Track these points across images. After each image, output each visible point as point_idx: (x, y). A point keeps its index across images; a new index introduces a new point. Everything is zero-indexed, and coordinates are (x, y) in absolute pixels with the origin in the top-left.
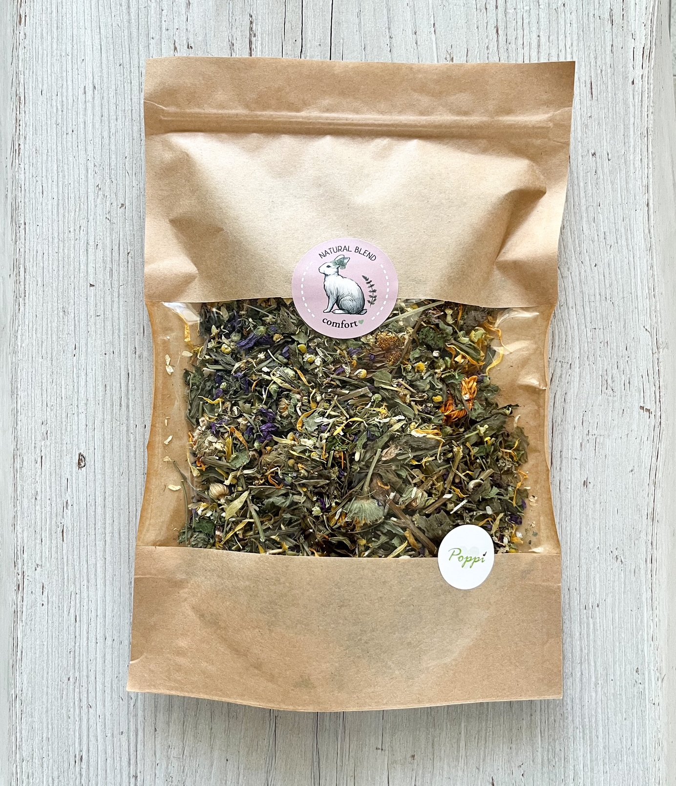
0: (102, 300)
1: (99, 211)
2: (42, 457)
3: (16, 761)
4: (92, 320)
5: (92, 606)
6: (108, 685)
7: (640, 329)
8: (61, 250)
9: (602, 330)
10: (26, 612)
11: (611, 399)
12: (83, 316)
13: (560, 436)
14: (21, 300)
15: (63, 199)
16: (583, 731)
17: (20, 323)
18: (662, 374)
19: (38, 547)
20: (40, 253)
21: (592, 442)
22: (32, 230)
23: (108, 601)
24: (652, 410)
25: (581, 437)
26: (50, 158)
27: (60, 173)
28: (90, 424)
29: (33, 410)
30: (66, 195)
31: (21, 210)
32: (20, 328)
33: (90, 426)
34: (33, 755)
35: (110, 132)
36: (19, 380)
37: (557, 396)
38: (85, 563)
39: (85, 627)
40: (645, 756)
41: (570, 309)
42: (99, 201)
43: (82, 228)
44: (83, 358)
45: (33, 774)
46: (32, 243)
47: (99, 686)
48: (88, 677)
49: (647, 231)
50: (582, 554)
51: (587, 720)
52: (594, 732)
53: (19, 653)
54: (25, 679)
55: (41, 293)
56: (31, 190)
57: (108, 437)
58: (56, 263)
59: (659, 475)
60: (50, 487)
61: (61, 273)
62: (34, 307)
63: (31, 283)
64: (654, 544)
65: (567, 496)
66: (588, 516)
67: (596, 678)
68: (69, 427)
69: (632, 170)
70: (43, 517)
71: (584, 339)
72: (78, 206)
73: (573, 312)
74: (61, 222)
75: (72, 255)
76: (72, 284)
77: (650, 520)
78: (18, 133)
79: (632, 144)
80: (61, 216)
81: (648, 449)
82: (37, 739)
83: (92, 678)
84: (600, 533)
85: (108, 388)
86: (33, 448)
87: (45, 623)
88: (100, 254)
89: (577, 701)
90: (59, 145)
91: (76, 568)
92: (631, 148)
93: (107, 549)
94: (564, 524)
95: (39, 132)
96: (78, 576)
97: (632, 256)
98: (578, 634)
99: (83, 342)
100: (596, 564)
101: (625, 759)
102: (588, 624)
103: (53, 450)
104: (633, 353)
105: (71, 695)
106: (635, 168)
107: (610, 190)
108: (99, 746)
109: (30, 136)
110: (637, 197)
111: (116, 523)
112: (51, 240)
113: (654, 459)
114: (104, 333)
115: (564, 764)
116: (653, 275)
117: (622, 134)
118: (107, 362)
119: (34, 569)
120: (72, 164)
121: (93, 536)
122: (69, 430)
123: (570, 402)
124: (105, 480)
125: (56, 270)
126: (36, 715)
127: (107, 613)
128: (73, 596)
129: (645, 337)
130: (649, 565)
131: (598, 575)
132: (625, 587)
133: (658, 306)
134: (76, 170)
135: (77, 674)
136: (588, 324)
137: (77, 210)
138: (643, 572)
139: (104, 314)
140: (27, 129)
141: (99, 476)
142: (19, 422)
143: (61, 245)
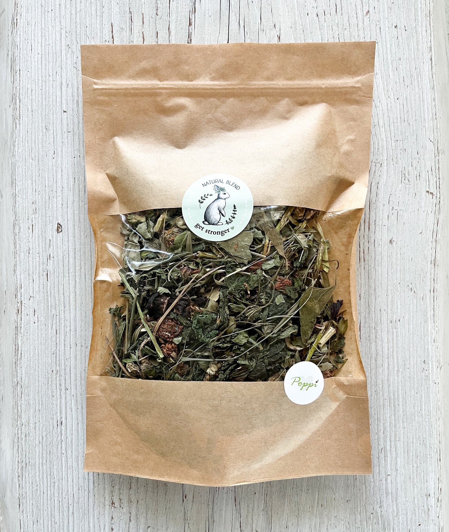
0: (72, 122)
1: (69, 62)
2: (33, 225)
3: (17, 425)
4: (66, 134)
5: (68, 324)
6: (78, 375)
7: (427, 141)
8: (44, 88)
9: (401, 141)
10: (24, 327)
11: (407, 186)
12: (59, 132)
13: (374, 211)
14: (17, 121)
15: (45, 55)
16: (390, 401)
17: (17, 136)
18: (440, 170)
19: (31, 284)
20: (30, 90)
21: (395, 214)
22: (24, 74)
23: (78, 320)
24: (434, 193)
25: (388, 211)
26: (36, 28)
27: (43, 37)
28: (65, 204)
29: (27, 194)
30: (47, 52)
31: (17, 61)
32: (17, 139)
33: (65, 205)
34: (29, 421)
35: (76, 10)
36: (17, 174)
37: (373, 185)
38: (62, 295)
39: (63, 337)
40: (429, 417)
41: (381, 128)
42: (69, 55)
43: (58, 73)
44: (59, 160)
45: (29, 434)
46: (24, 83)
47: (73, 375)
48: (65, 370)
49: (431, 76)
50: (389, 287)
51: (392, 394)
52: (396, 402)
53: (19, 355)
54: (24, 371)
55: (30, 116)
56: (24, 49)
57: (77, 212)
58: (40, 96)
59: (439, 236)
60: (39, 245)
61: (44, 103)
62: (26, 126)
63: (24, 109)
64: (435, 280)
65: (379, 250)
66: (392, 262)
67: (398, 367)
68: (50, 205)
69: (421, 37)
70: (34, 265)
71: (390, 147)
72: (55, 59)
73: (382, 130)
74: (43, 70)
75: (51, 91)
76: (52, 111)
77: (433, 265)
78: (16, 12)
79: (420, 20)
80: (43, 65)
81: (431, 218)
82: (32, 411)
83: (68, 371)
84: (400, 274)
85: (76, 180)
86: (27, 219)
87: (36, 335)
88: (70, 91)
89: (386, 382)
90: (43, 19)
91: (57, 298)
92: (420, 23)
93: (77, 286)
94: (377, 268)
95: (30, 11)
96: (57, 304)
97: (421, 93)
98: (386, 339)
99: (59, 149)
100: (398, 294)
101: (417, 419)
102: (393, 333)
103: (40, 221)
104: (422, 157)
105: (54, 382)
106: (422, 36)
107: (407, 49)
108: (73, 415)
109: (24, 14)
110: (424, 55)
111: (83, 268)
112: (37, 81)
113: (436, 225)
114: (74, 143)
115: (377, 423)
116: (435, 105)
117: (414, 14)
118: (76, 163)
119: (28, 299)
120: (51, 31)
121: (68, 278)
122: (50, 207)
123: (381, 188)
124: (75, 241)
125: (41, 101)
126: (31, 396)
127: (77, 328)
128: (55, 317)
129: (430, 146)
130: (432, 293)
131: (399, 301)
132: (416, 308)
133: (438, 125)
134: (54, 35)
135: (58, 368)
136: (393, 138)
137: (54, 61)
138: (428, 298)
139: (73, 131)
140: (22, 9)
141: (71, 238)
142: (17, 202)
143: (44, 84)
